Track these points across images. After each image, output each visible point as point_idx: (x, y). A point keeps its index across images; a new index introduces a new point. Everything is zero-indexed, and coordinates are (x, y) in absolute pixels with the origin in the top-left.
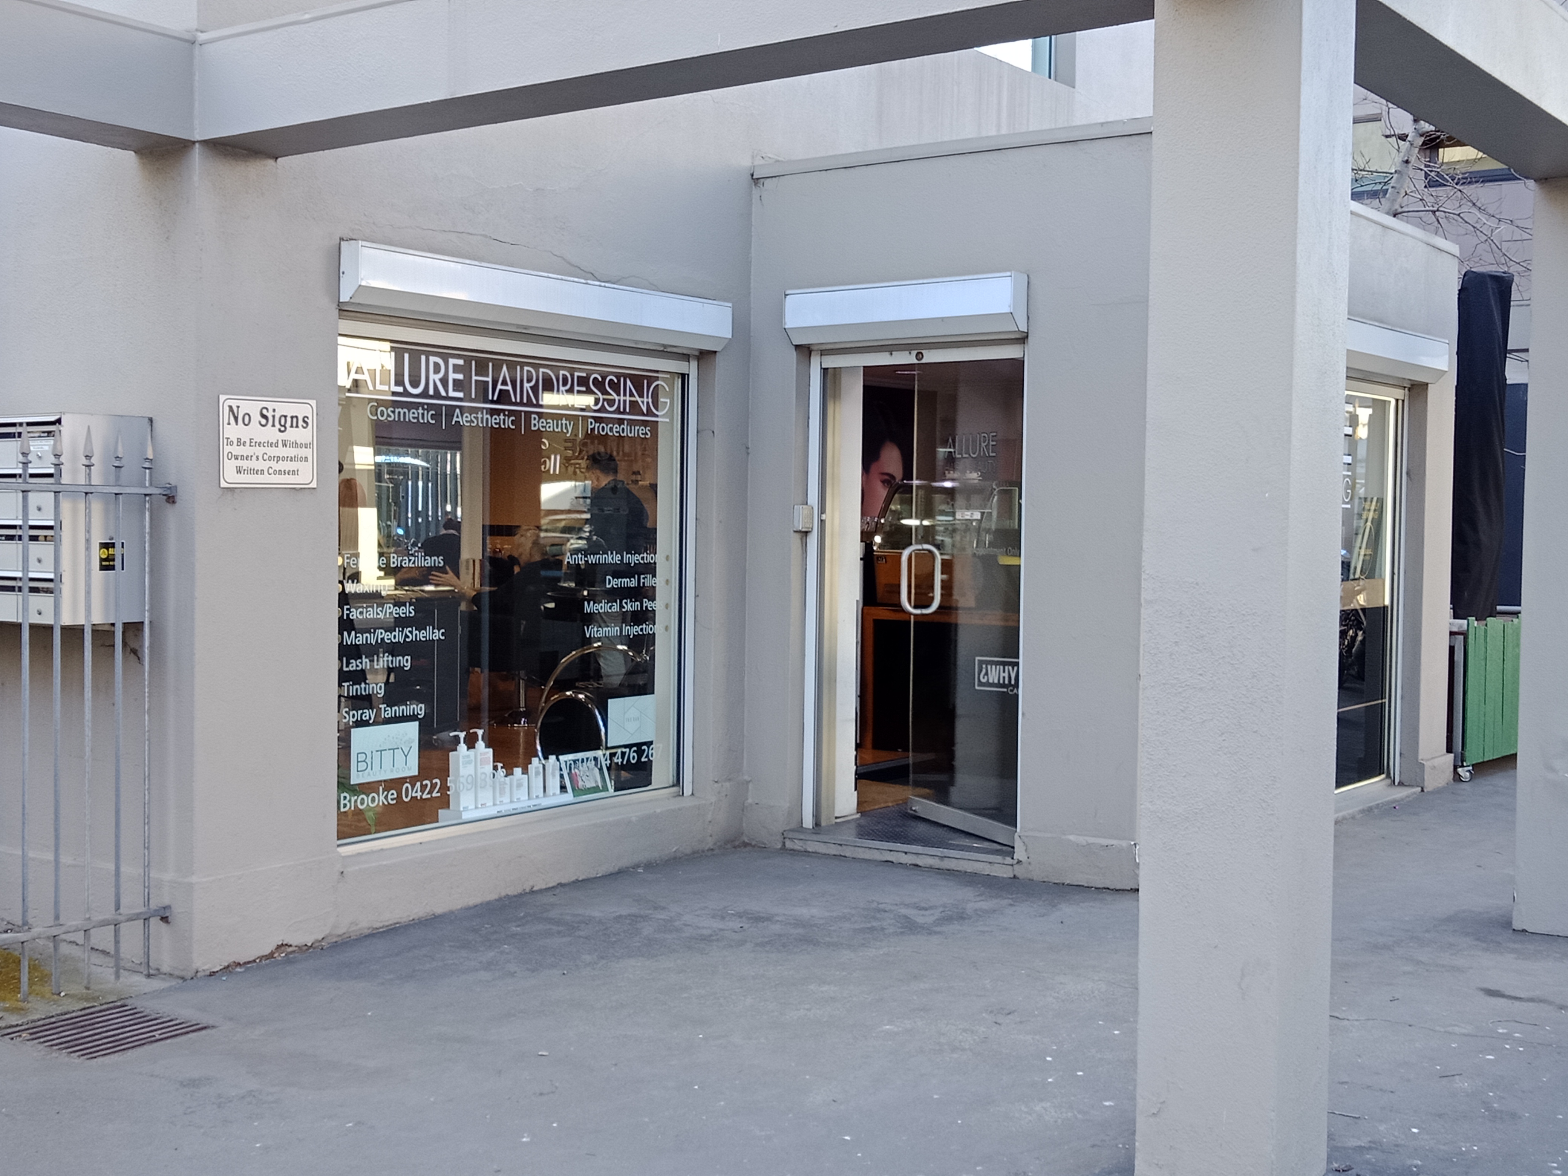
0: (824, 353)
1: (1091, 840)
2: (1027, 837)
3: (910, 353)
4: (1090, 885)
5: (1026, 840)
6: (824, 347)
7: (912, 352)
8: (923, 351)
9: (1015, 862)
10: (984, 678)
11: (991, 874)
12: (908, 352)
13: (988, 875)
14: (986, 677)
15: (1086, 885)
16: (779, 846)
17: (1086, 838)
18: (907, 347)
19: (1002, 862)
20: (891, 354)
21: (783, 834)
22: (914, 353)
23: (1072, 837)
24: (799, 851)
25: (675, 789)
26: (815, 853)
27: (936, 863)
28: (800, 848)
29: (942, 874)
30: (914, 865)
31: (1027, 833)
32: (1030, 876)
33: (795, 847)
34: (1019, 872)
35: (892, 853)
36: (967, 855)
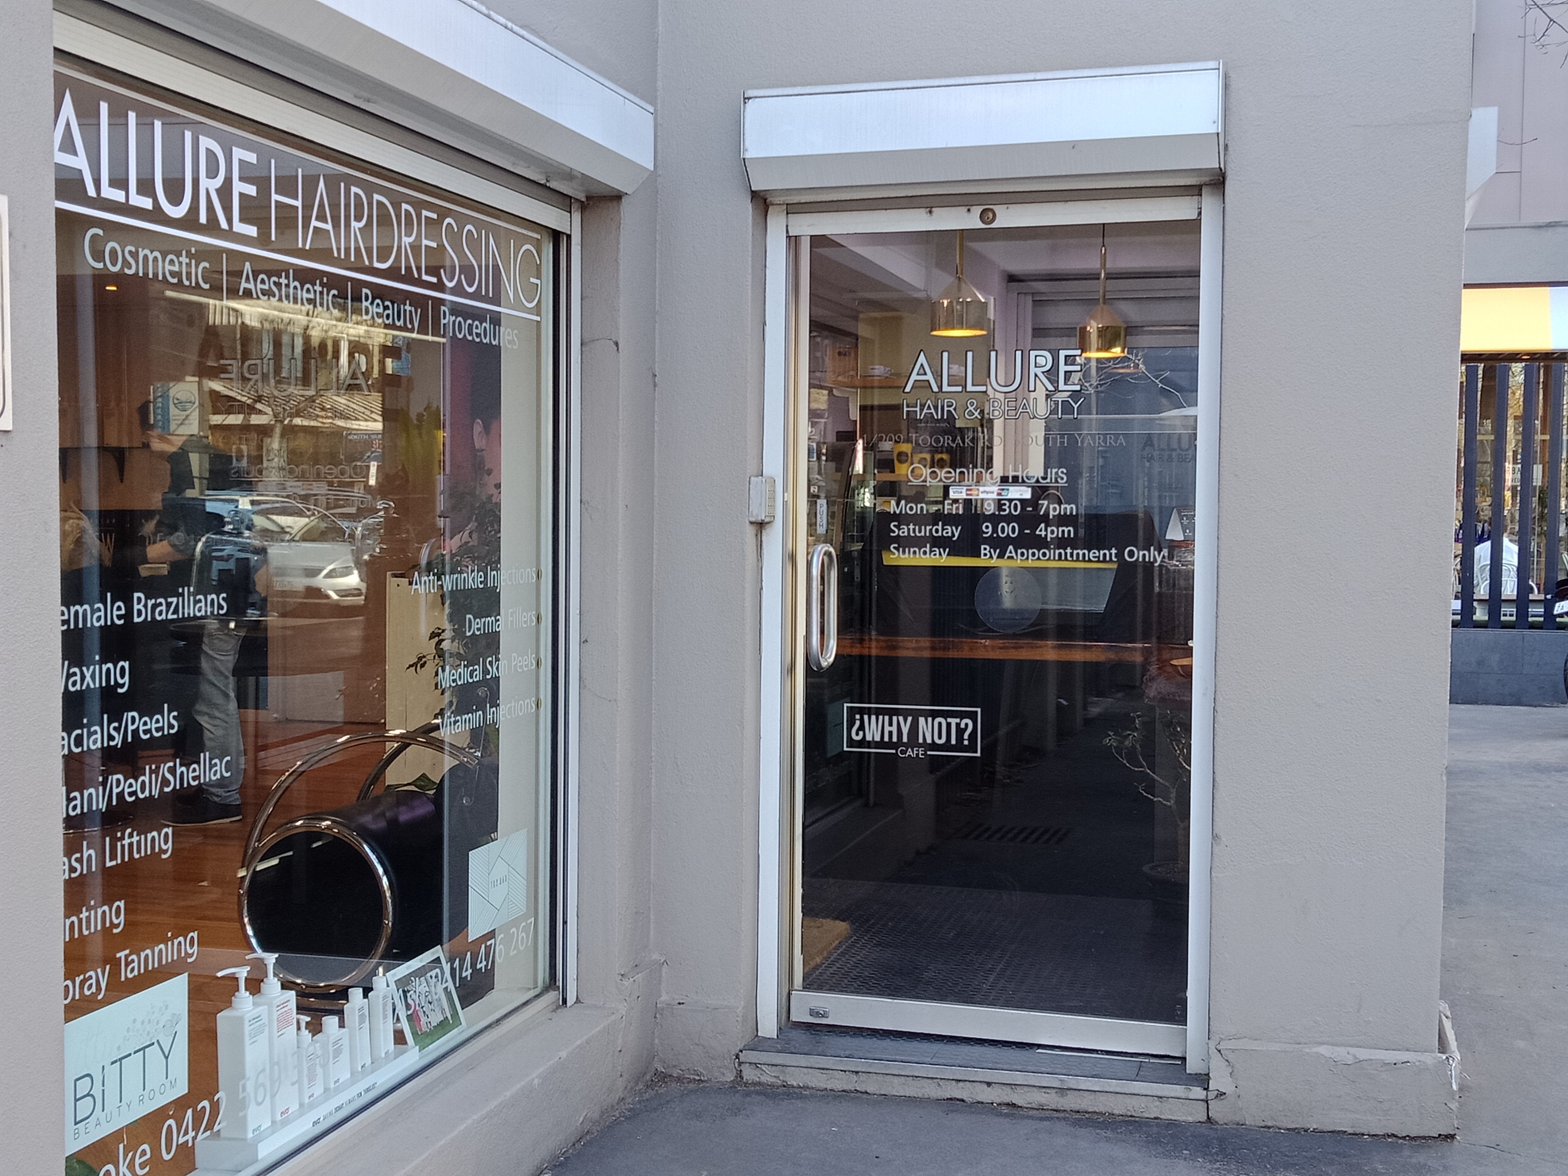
0: (792, 209)
1: (1363, 1054)
2: (1233, 1051)
3: (969, 210)
4: (1358, 1131)
5: (1231, 1057)
6: (795, 199)
7: (973, 208)
8: (996, 208)
9: (1211, 1095)
10: (857, 734)
11: (1162, 1117)
12: (965, 209)
13: (1156, 1118)
14: (861, 733)
15: (1350, 1131)
16: (730, 1077)
17: (1353, 1050)
18: (964, 201)
19: (1183, 1095)
20: (930, 212)
21: (737, 1057)
22: (977, 210)
23: (1323, 1050)
24: (772, 1086)
25: (552, 996)
26: (806, 1088)
27: (1051, 1100)
28: (774, 1080)
29: (1077, 1123)
30: (1008, 1104)
31: (1231, 1045)
32: (1237, 1119)
33: (764, 1079)
34: (1218, 1110)
35: (961, 1084)
36: (1113, 1085)
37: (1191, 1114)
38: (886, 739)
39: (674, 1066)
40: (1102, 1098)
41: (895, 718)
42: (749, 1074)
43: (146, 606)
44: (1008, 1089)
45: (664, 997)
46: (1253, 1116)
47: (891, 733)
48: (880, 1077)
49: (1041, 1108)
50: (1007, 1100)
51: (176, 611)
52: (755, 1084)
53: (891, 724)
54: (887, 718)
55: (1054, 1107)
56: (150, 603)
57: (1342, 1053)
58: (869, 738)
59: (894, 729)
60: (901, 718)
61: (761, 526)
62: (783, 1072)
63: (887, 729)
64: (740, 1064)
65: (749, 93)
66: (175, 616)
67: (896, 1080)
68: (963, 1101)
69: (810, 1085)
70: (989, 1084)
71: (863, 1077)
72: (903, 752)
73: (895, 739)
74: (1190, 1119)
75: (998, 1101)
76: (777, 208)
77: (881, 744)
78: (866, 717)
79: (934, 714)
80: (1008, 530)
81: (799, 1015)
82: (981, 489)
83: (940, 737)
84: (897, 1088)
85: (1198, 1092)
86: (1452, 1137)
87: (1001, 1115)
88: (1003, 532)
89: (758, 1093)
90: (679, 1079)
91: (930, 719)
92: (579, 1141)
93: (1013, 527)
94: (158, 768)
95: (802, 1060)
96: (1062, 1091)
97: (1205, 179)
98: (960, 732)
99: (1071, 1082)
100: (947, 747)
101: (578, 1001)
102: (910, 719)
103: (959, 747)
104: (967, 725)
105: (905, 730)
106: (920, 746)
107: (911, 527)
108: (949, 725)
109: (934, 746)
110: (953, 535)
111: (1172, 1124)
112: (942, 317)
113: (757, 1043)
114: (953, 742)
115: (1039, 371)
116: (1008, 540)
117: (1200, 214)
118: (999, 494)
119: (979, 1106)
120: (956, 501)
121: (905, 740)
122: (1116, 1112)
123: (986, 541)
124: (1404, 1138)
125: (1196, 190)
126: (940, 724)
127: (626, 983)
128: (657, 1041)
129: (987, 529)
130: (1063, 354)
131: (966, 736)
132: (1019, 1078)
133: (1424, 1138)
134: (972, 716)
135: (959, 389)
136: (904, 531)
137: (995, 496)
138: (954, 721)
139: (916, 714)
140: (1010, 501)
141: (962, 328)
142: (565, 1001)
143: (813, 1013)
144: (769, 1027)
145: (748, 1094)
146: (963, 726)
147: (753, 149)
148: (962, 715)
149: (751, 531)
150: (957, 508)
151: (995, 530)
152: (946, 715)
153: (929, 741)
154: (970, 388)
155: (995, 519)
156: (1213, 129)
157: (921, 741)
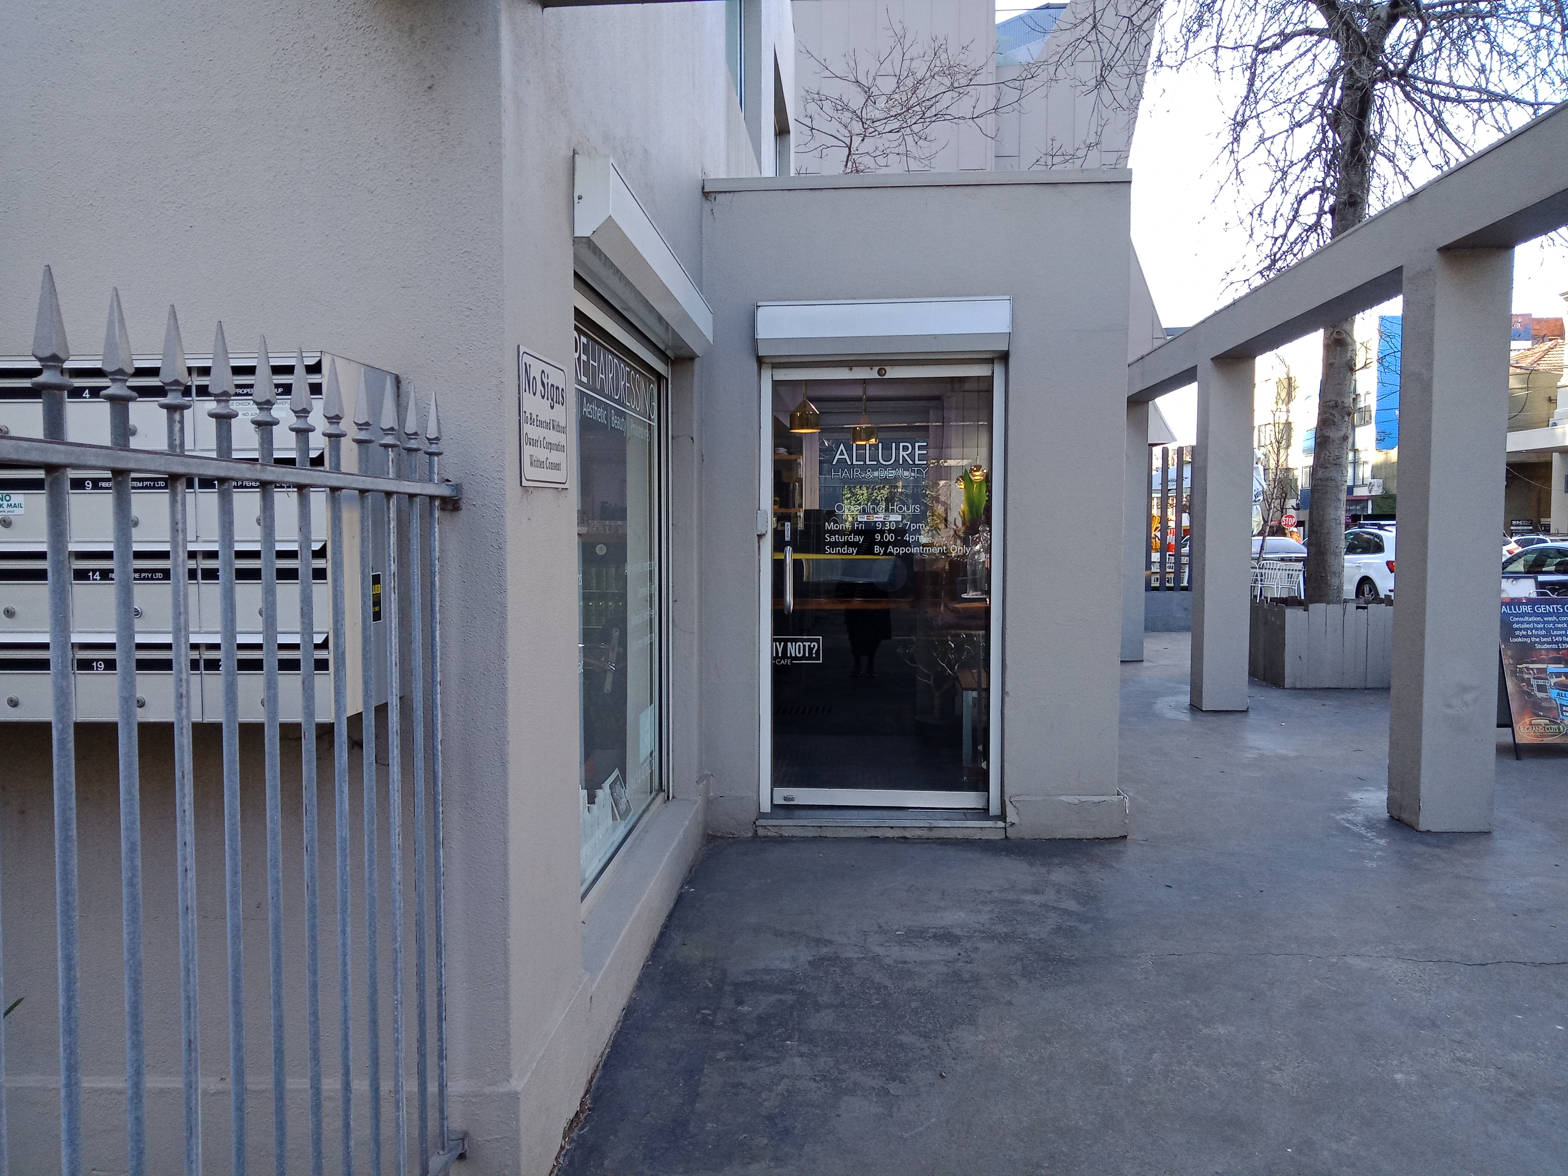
0: (777, 366)
1: (1083, 799)
2: (1018, 802)
3: (872, 369)
4: (1081, 837)
5: (1016, 804)
6: (779, 361)
7: (874, 368)
9: (1007, 825)
11: (983, 837)
12: (869, 368)
13: (978, 839)
15: (1077, 838)
16: (750, 834)
17: (1078, 797)
18: (869, 364)
19: (993, 826)
20: (851, 369)
21: (754, 823)
22: (876, 369)
23: (1064, 798)
24: (774, 837)
25: (662, 795)
26: (793, 837)
27: (925, 834)
28: (775, 834)
29: (940, 844)
30: (902, 838)
31: (1016, 798)
32: (1021, 836)
33: (769, 834)
34: (1011, 833)
35: (877, 829)
36: (956, 823)
37: (997, 835)
39: (718, 831)
40: (951, 830)
42: (761, 832)
44: (902, 830)
45: (712, 794)
46: (1029, 834)
48: (834, 829)
49: (920, 838)
50: (901, 835)
52: (764, 837)
55: (927, 837)
57: (1072, 799)
61: (760, 536)
62: (780, 829)
64: (756, 827)
65: (759, 304)
67: (842, 829)
68: (878, 837)
69: (795, 835)
70: (892, 828)
71: (824, 829)
72: (779, 662)
74: (997, 838)
75: (897, 836)
76: (766, 365)
79: (796, 641)
80: (889, 537)
81: (779, 800)
82: (875, 516)
83: (799, 653)
84: (843, 834)
85: (1000, 824)
86: (1126, 836)
87: (899, 843)
88: (886, 538)
89: (770, 841)
90: (722, 838)
91: (794, 643)
93: (892, 536)
95: (791, 822)
96: (930, 828)
97: (997, 356)
98: (811, 649)
99: (935, 824)
100: (803, 658)
101: (673, 797)
102: (782, 643)
103: (810, 658)
104: (814, 646)
105: (780, 650)
106: (788, 658)
107: (837, 536)
108: (804, 646)
109: (796, 658)
110: (860, 540)
111: (988, 841)
113: (762, 816)
114: (807, 655)
115: (905, 454)
116: (889, 543)
117: (993, 373)
118: (884, 519)
119: (887, 839)
120: (861, 522)
121: (780, 655)
122: (959, 837)
123: (877, 543)
124: (1103, 839)
125: (991, 361)
126: (799, 646)
128: (709, 818)
129: (878, 537)
130: (917, 445)
131: (814, 652)
132: (908, 823)
133: (1112, 838)
134: (818, 641)
135: (862, 463)
136: (833, 539)
137: (882, 520)
138: (807, 644)
139: (786, 641)
140: (890, 522)
142: (668, 797)
143: (786, 799)
144: (767, 807)
145: (764, 842)
146: (812, 646)
147: (761, 334)
148: (811, 641)
149: (755, 539)
150: (862, 526)
151: (882, 538)
152: (802, 641)
153: (793, 655)
154: (868, 462)
155: (883, 532)
157: (789, 655)
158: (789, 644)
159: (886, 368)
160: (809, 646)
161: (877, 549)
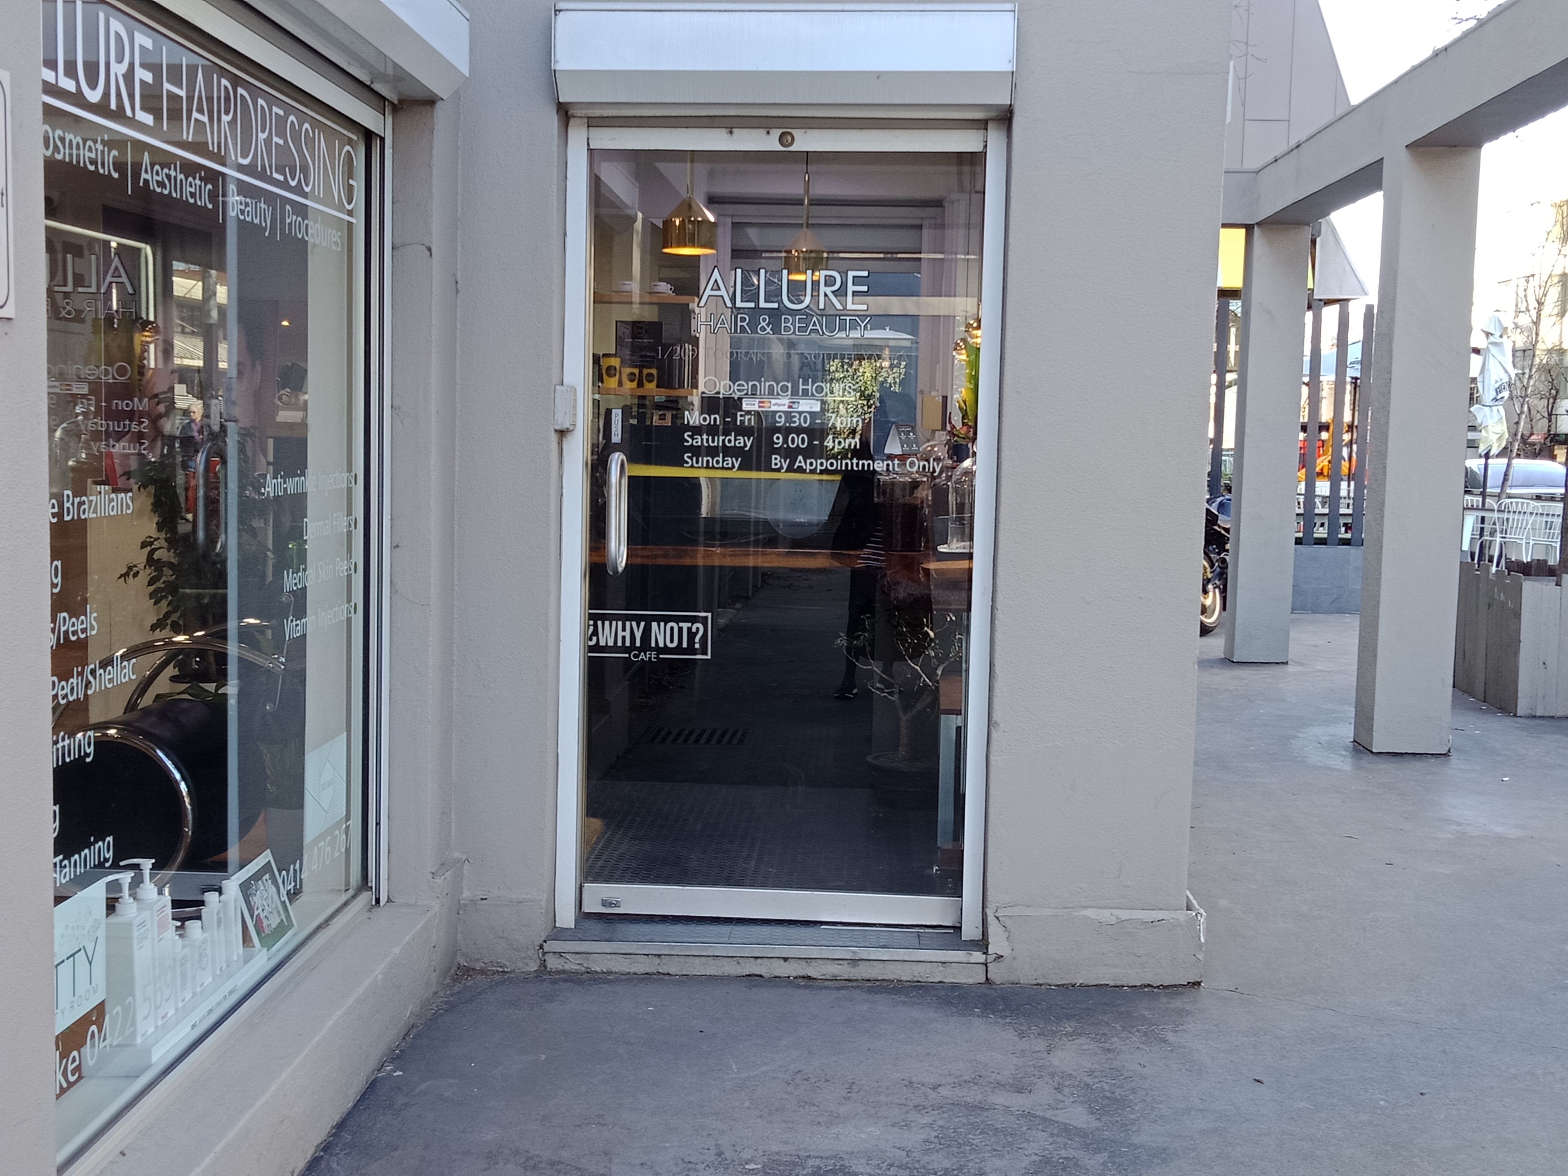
0: (593, 122)
1: (1124, 914)
2: (1009, 917)
3: (768, 133)
4: (1119, 983)
5: (1008, 923)
7: (772, 131)
9: (990, 958)
11: (945, 981)
12: (764, 131)
13: (940, 982)
15: (1112, 983)
16: (533, 967)
17: (1115, 912)
18: (764, 123)
19: (965, 960)
20: (731, 133)
21: (541, 947)
22: (776, 133)
23: (1090, 913)
24: (576, 973)
25: (366, 897)
26: (610, 973)
27: (844, 971)
28: (577, 967)
29: (870, 990)
30: (803, 977)
31: (1008, 912)
32: (1013, 978)
33: (567, 967)
34: (997, 973)
35: (759, 961)
36: (902, 954)
37: (971, 977)
38: (620, 644)
39: (478, 960)
40: (891, 966)
41: (628, 623)
42: (553, 963)
43: (73, 504)
44: (803, 963)
45: (466, 894)
46: (1026, 975)
47: (624, 638)
48: (682, 959)
49: (835, 979)
50: (802, 973)
51: (95, 512)
52: (558, 972)
53: (624, 630)
54: (620, 623)
55: (846, 977)
56: (77, 500)
57: (1106, 915)
58: (602, 643)
59: (627, 634)
60: (634, 624)
61: (562, 433)
62: (587, 959)
63: (620, 634)
64: (544, 954)
65: (560, 6)
66: (95, 515)
67: (697, 961)
68: (761, 976)
69: (614, 970)
70: (786, 959)
71: (665, 960)
72: (636, 656)
73: (628, 644)
74: (971, 981)
75: (795, 974)
76: (578, 121)
77: (615, 649)
78: (599, 623)
79: (667, 619)
80: (798, 441)
81: (592, 906)
82: (773, 401)
83: (672, 641)
84: (698, 968)
85: (978, 956)
86: (1199, 983)
87: (799, 987)
88: (793, 443)
89: (565, 981)
90: (483, 972)
91: (662, 624)
92: (407, 1034)
93: (803, 439)
94: (83, 670)
95: (606, 947)
96: (854, 962)
97: (992, 114)
98: (692, 635)
99: (863, 953)
100: (679, 650)
101: (389, 900)
102: (643, 624)
103: (691, 650)
104: (698, 629)
105: (638, 635)
106: (652, 649)
107: (705, 437)
108: (680, 630)
109: (666, 650)
110: (745, 445)
111: (955, 987)
112: (674, 234)
113: (558, 934)
114: (685, 645)
115: (829, 290)
116: (798, 451)
117: (985, 147)
118: (790, 407)
119: (776, 980)
120: (749, 412)
121: (638, 644)
122: (904, 978)
123: (777, 451)
124: (1158, 987)
125: (983, 124)
126: (672, 628)
127: (439, 881)
128: (459, 937)
129: (778, 440)
130: (851, 274)
131: (697, 639)
132: (814, 952)
133: (1175, 986)
134: (704, 621)
135: (752, 305)
136: (698, 441)
137: (785, 408)
138: (685, 626)
139: (648, 620)
140: (800, 413)
141: (693, 246)
142: (378, 901)
143: (605, 903)
144: (566, 918)
145: (555, 982)
146: (694, 630)
147: (563, 61)
148: (693, 620)
149: (554, 438)
150: (750, 420)
151: (785, 441)
152: (678, 619)
153: (661, 645)
154: (763, 304)
155: (787, 431)
156: (1008, 67)
157: (653, 645)
158: (654, 625)
159: (793, 131)
160: (689, 629)
161: (776, 460)
